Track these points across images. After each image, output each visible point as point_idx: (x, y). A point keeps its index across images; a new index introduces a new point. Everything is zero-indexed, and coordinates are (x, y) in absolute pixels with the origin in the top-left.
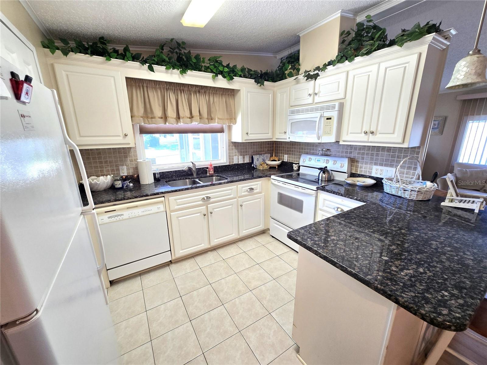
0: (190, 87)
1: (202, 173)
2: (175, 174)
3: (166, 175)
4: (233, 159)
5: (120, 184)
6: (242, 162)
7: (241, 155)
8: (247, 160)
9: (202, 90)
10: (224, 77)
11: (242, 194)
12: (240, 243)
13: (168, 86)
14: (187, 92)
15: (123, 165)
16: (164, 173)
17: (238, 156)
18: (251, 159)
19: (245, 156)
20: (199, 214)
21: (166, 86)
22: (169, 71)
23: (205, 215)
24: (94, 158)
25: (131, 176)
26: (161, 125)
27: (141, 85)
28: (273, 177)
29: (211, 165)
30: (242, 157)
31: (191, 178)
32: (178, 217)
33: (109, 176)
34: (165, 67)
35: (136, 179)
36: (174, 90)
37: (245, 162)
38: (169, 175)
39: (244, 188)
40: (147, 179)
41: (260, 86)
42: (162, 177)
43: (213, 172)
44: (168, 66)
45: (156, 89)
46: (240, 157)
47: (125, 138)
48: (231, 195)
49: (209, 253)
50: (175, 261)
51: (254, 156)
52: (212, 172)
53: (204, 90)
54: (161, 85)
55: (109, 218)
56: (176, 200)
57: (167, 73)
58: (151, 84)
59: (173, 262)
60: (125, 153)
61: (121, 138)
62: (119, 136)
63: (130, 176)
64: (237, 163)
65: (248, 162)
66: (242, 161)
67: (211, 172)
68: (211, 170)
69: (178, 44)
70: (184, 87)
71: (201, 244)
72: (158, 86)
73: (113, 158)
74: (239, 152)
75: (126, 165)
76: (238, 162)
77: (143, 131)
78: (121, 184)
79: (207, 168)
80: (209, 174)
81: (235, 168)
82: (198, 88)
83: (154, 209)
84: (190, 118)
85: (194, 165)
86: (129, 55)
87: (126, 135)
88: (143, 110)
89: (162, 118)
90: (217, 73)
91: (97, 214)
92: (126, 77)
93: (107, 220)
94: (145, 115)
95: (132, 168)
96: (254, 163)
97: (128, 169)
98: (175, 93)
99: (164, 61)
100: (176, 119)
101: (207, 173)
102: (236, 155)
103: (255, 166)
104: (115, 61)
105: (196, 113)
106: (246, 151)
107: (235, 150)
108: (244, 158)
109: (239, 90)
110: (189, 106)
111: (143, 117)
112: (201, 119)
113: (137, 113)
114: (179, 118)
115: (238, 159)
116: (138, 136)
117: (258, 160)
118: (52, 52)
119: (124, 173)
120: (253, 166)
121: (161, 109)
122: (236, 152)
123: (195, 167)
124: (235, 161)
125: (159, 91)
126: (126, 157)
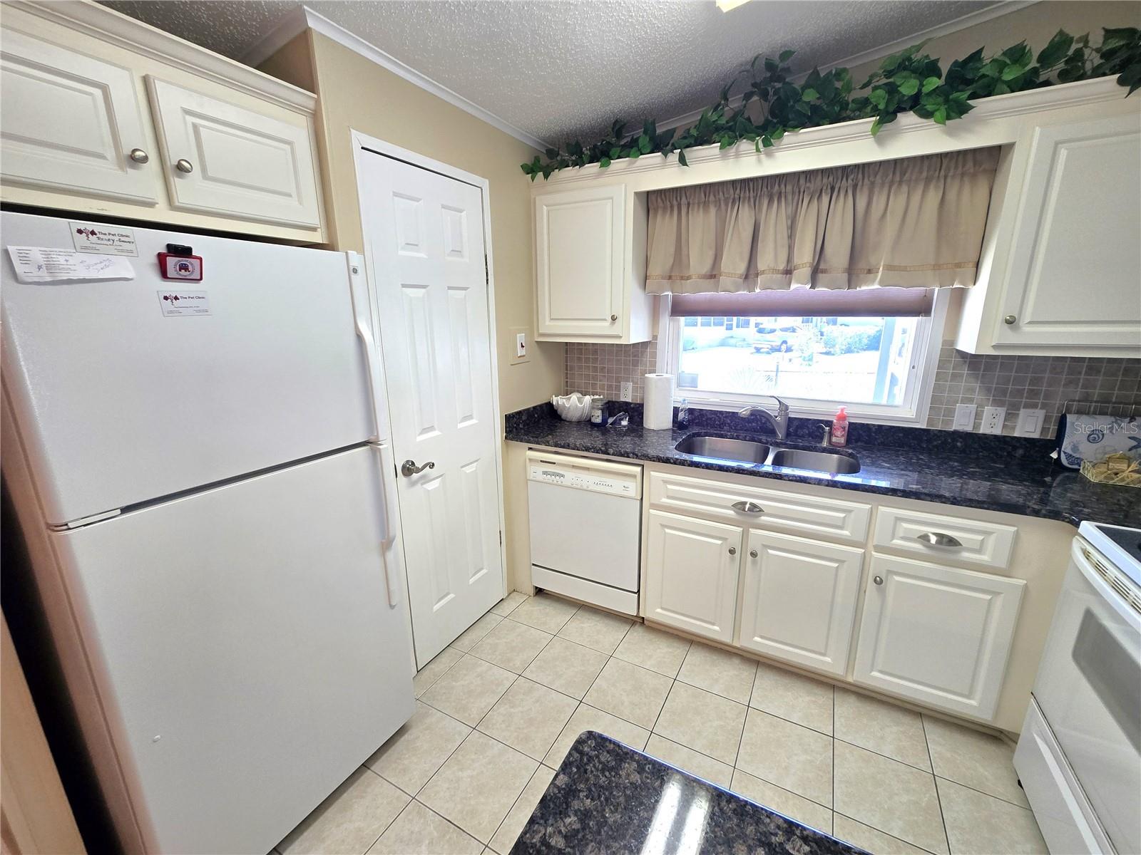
0: (802, 181)
1: (810, 435)
2: (729, 422)
3: (707, 419)
4: (950, 413)
5: (598, 416)
6: (998, 431)
7: (997, 403)
8: (1029, 426)
9: (845, 179)
10: (926, 115)
11: (896, 541)
12: (852, 700)
13: (738, 191)
14: (790, 197)
15: (627, 380)
16: (705, 412)
17: (980, 406)
18: (1053, 428)
19: (1022, 412)
20: (719, 542)
21: (732, 191)
22: (731, 151)
23: (732, 552)
24: (587, 360)
25: (638, 406)
27: (675, 203)
28: (1087, 527)
29: (842, 418)
30: (1002, 411)
31: (765, 441)
32: (664, 526)
33: (588, 397)
34: (719, 144)
35: (636, 412)
36: (752, 200)
37: (1016, 434)
38: (715, 421)
39: (905, 525)
40: (658, 418)
42: (697, 421)
43: (842, 440)
44: (726, 140)
46: (988, 410)
47: (614, 323)
48: (841, 528)
49: (736, 661)
50: (650, 624)
51: (1070, 418)
52: (839, 438)
53: (850, 181)
54: (721, 193)
55: (545, 473)
56: (666, 482)
57: (724, 157)
58: (697, 195)
59: (645, 622)
60: (635, 356)
61: (607, 324)
62: (605, 320)
63: (636, 404)
64: (969, 428)
65: (1036, 435)
66: (1001, 425)
67: (834, 439)
68: (839, 433)
69: (770, 66)
70: (783, 186)
71: (713, 624)
72: (712, 198)
73: (614, 363)
74: (988, 389)
75: (633, 381)
76: (976, 425)
77: (680, 309)
78: (600, 418)
79: (829, 423)
80: (830, 441)
81: (955, 447)
82: (831, 179)
83: (617, 486)
84: (788, 272)
85: (784, 407)
86: (644, 141)
87: (614, 319)
88: (671, 260)
89: (713, 276)
90: (891, 109)
91: (530, 460)
92: (636, 193)
93: (541, 477)
94: (677, 273)
95: (642, 387)
96: (1067, 445)
97: (635, 390)
98: (756, 206)
99: (718, 129)
100: (747, 277)
101: (822, 439)
102: (971, 401)
103: (1064, 461)
104: (617, 164)
105: (804, 256)
106: (1033, 394)
107: (966, 381)
108: (1011, 416)
109: (1011, 146)
110: (791, 237)
111: (670, 278)
112: (824, 271)
113: (656, 269)
114: (757, 275)
115: (978, 415)
116: (666, 320)
117: (1094, 437)
118: (533, 179)
119: (627, 396)
120: (1054, 455)
121: (711, 253)
122: (973, 390)
123: (787, 414)
124: (961, 421)
125: (713, 210)
126: (636, 364)
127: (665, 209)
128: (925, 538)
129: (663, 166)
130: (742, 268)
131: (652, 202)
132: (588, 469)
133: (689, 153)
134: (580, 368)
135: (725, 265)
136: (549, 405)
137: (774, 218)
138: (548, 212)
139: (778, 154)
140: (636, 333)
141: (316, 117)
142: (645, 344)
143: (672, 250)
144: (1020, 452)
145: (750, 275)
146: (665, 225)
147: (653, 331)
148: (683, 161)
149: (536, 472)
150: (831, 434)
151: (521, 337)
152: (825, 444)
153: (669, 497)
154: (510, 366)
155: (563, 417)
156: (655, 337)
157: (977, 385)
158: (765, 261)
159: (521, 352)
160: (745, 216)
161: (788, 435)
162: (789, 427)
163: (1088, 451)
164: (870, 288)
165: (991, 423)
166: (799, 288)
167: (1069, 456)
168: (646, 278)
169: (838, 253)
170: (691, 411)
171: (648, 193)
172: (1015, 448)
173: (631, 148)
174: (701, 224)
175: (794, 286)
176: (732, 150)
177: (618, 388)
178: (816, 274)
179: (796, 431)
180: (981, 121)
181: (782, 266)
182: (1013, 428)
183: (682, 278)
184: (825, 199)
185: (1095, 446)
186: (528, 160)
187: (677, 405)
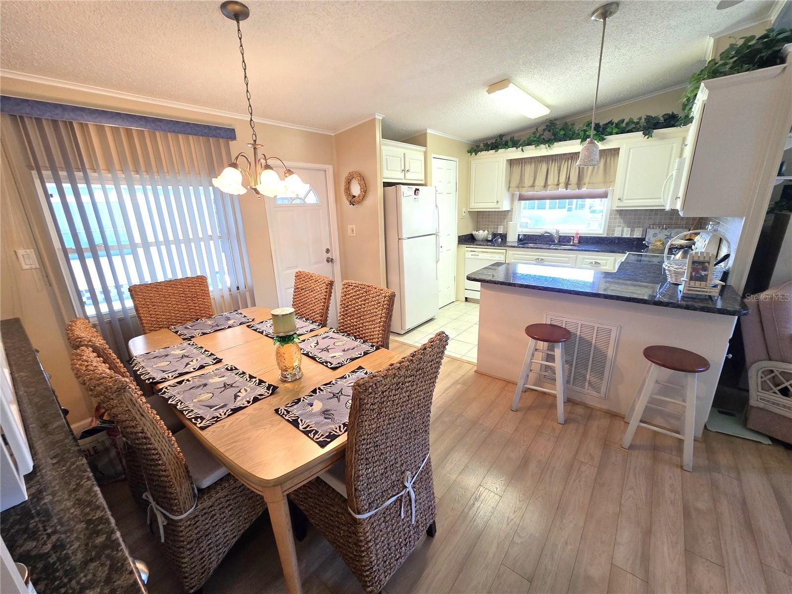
3: (531, 238)
4: (614, 231)
5: (490, 238)
6: (628, 236)
7: (628, 226)
8: (637, 234)
14: (559, 160)
15: (501, 225)
17: (623, 228)
18: (644, 234)
19: (636, 229)
24: (485, 218)
25: (505, 234)
26: (531, 193)
29: (577, 234)
30: (630, 229)
33: (486, 231)
35: (504, 237)
36: (546, 162)
37: (634, 237)
39: (586, 260)
40: (512, 238)
41: (648, 138)
42: (527, 238)
43: (577, 242)
44: (536, 144)
45: (531, 164)
46: (626, 229)
47: (498, 204)
51: (649, 230)
52: (576, 241)
55: (472, 255)
57: (536, 149)
60: (504, 216)
61: (495, 204)
62: (494, 202)
64: (620, 236)
65: (640, 237)
66: (629, 234)
68: (576, 239)
69: (551, 122)
74: (625, 222)
75: (503, 226)
76: (622, 235)
77: (521, 198)
79: (573, 237)
80: (573, 243)
83: (497, 257)
84: (558, 185)
85: (558, 232)
86: (510, 143)
87: (497, 202)
88: (519, 181)
89: (533, 186)
90: (585, 137)
91: (467, 251)
92: (507, 160)
93: (470, 257)
94: (520, 185)
95: (506, 228)
96: (647, 239)
97: (504, 229)
98: (548, 163)
99: (534, 141)
100: (545, 186)
101: (570, 242)
102: (620, 226)
103: (646, 244)
104: (500, 151)
105: (563, 179)
106: (639, 223)
107: (619, 220)
108: (632, 231)
109: (619, 148)
110: (559, 173)
111: (518, 187)
112: (570, 184)
113: (513, 184)
114: (548, 186)
115: (622, 231)
116: (516, 202)
117: (655, 235)
118: (471, 155)
119: (501, 231)
120: (644, 242)
121: (532, 179)
122: (620, 223)
123: (558, 234)
124: (617, 234)
125: (533, 164)
126: (504, 219)
127: (517, 165)
128: (592, 263)
129: (516, 152)
130: (543, 183)
131: (512, 162)
132: (487, 252)
133: (525, 148)
134: (483, 221)
135: (536, 183)
136: (472, 235)
137: (554, 168)
138: (475, 166)
139: (553, 149)
140: (505, 206)
141: (425, 153)
142: (508, 211)
143: (519, 178)
144: (635, 242)
145: (546, 185)
146: (517, 170)
147: (511, 206)
148: (522, 150)
149: (469, 255)
150: (573, 240)
151: (464, 210)
152: (571, 243)
153: (514, 259)
154: (460, 219)
155: (476, 239)
156: (512, 209)
157: (622, 221)
158: (550, 182)
159: (464, 214)
160: (544, 167)
161: (559, 242)
162: (559, 239)
163: (652, 240)
164: (584, 190)
165: (627, 234)
166: (562, 190)
167: (647, 242)
168: (509, 187)
169: (574, 178)
170: (525, 235)
171: (511, 160)
172: (634, 241)
173: (506, 145)
174: (529, 169)
175: (560, 189)
176: (538, 147)
177: (497, 228)
178: (567, 185)
179: (562, 240)
180: (610, 141)
181: (556, 183)
182: (633, 235)
183: (522, 187)
184: (570, 161)
185: (655, 238)
186: (469, 149)
187: (519, 233)
